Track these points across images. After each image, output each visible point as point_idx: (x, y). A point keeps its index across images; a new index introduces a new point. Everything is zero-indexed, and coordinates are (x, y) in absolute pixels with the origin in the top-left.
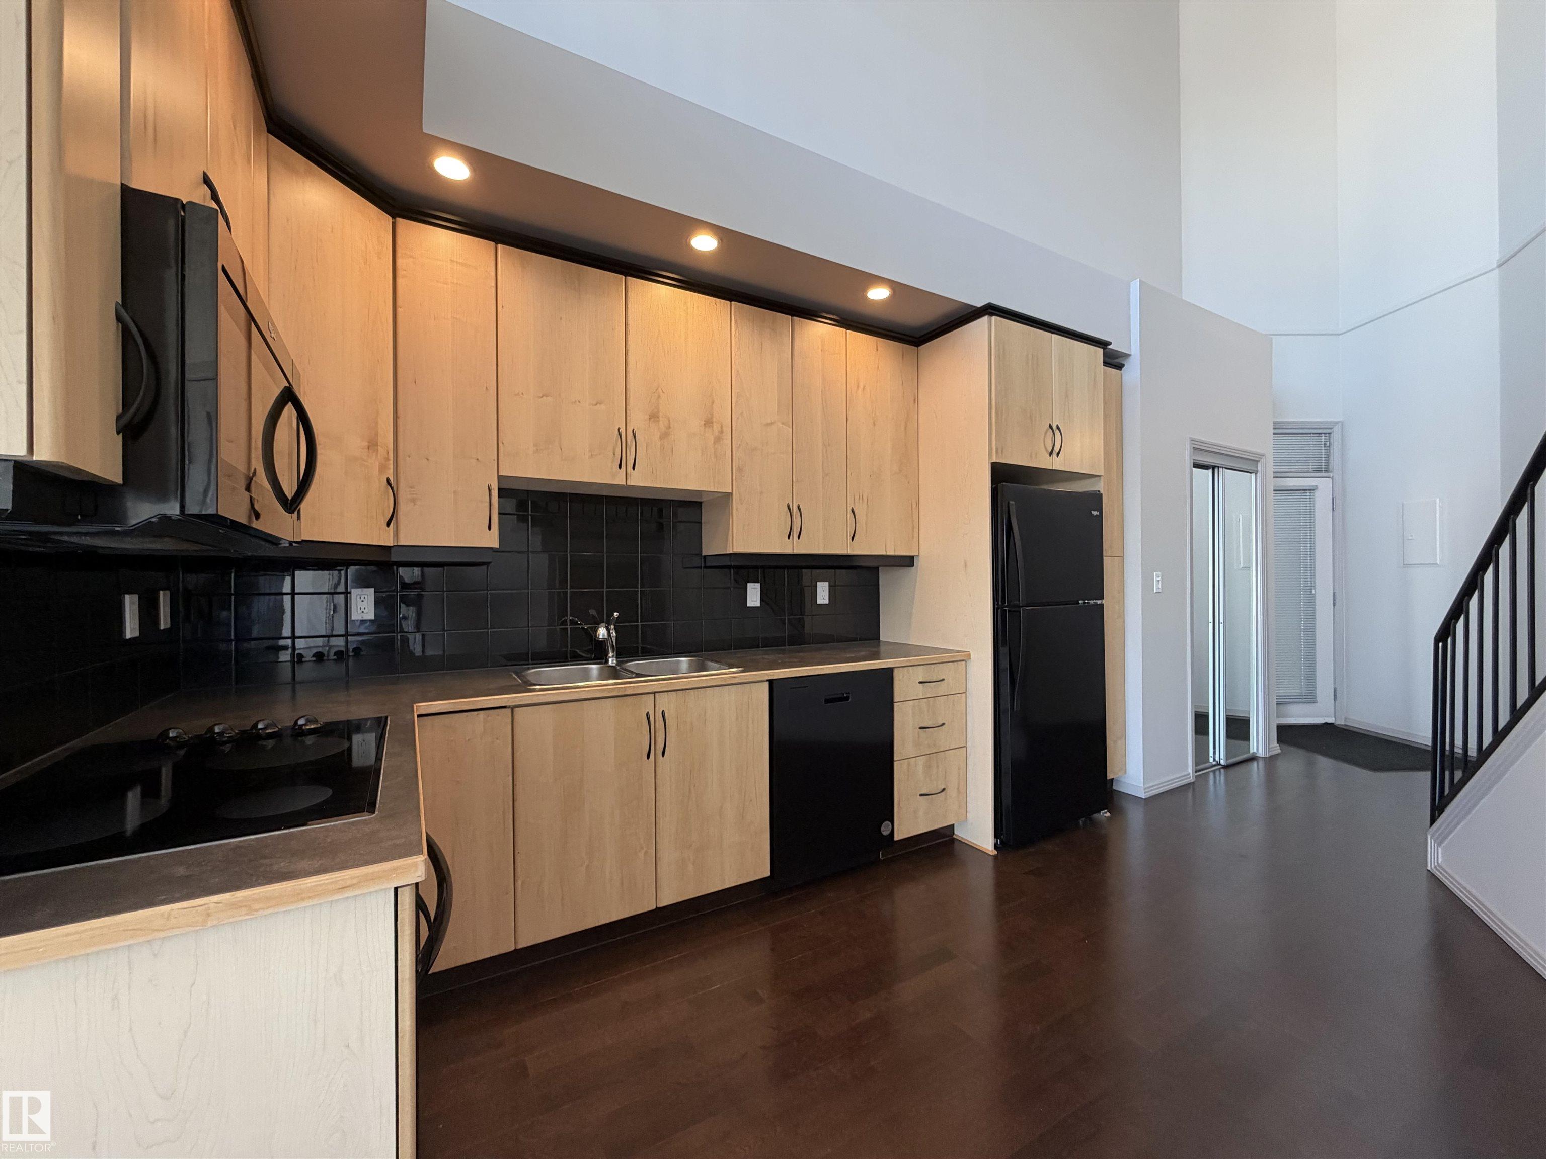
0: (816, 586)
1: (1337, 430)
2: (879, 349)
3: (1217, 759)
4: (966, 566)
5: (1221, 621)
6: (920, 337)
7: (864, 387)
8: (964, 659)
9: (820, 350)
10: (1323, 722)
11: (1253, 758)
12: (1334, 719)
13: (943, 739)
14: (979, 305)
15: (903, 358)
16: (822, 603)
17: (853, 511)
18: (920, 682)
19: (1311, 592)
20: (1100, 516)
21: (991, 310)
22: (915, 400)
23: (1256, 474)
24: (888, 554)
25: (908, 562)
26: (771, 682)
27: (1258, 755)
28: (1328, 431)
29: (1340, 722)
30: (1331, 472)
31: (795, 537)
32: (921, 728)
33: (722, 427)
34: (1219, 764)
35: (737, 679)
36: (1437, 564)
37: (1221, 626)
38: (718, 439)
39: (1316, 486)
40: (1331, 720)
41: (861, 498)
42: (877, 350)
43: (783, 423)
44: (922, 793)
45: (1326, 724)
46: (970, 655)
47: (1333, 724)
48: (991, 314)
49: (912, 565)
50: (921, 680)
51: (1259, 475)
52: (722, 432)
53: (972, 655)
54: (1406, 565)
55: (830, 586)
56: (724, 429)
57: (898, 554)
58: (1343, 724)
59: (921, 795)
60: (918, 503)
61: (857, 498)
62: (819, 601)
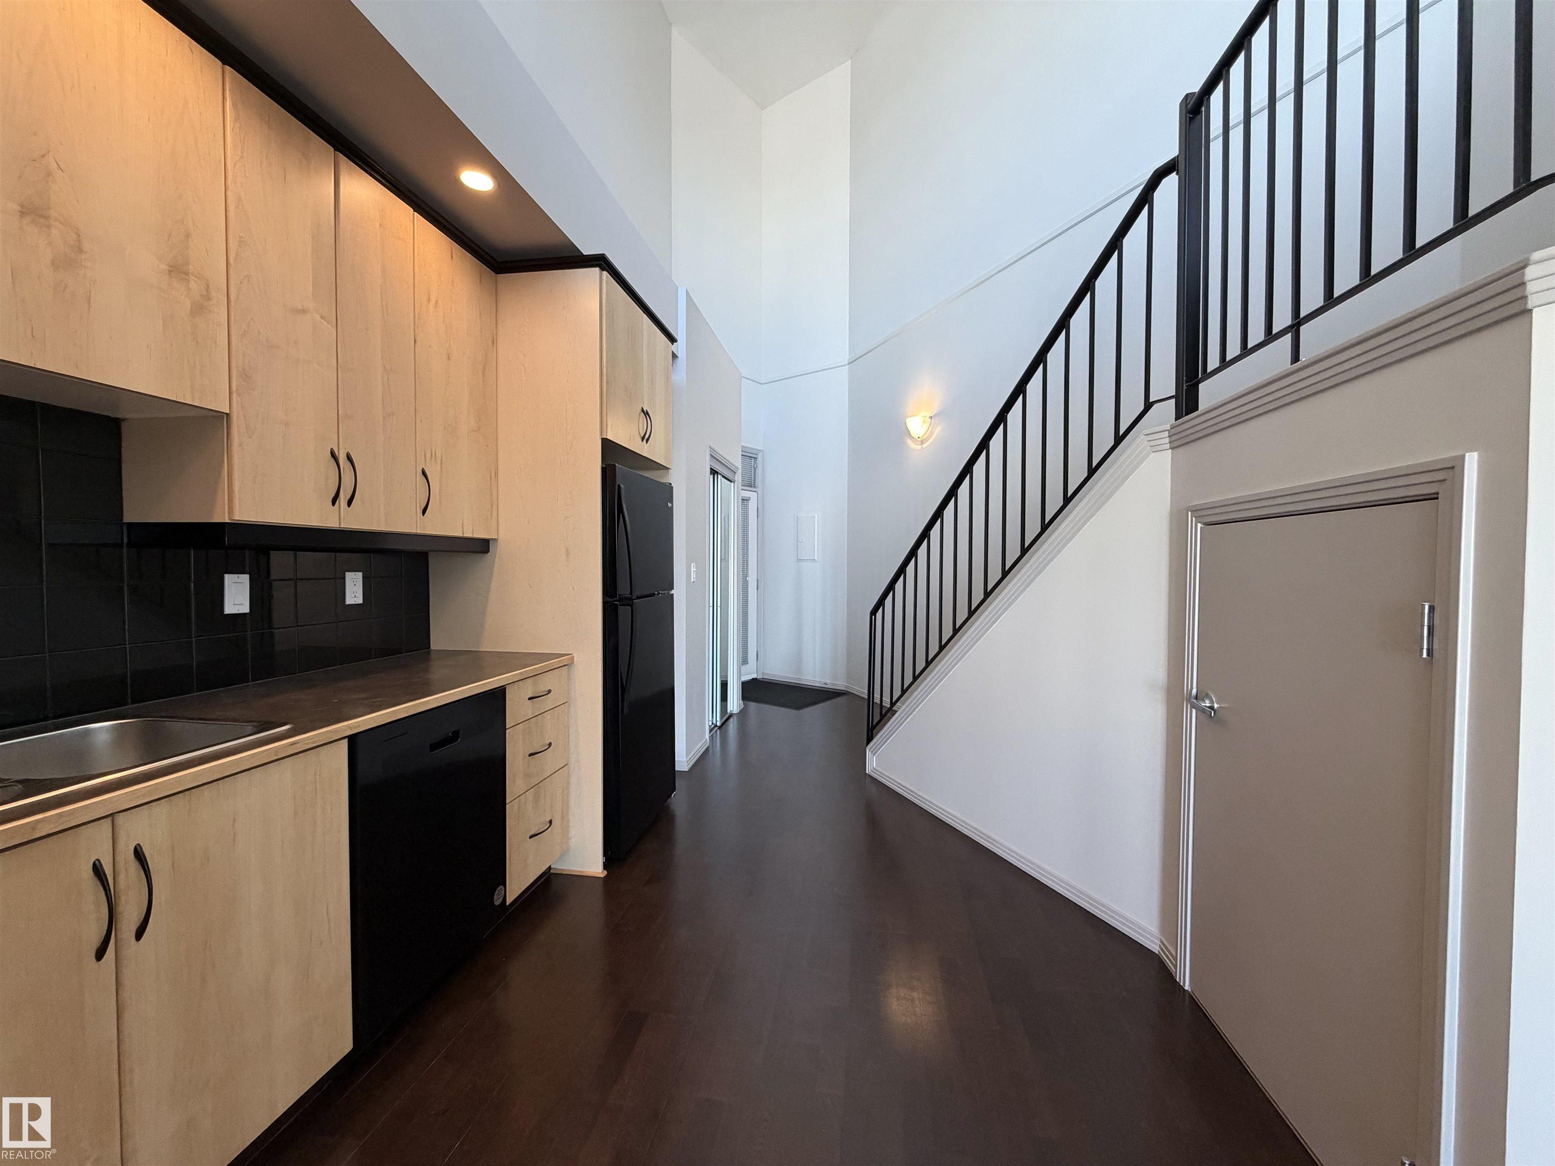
0: (344, 578)
1: (760, 455)
2: (454, 257)
3: (714, 722)
4: (568, 554)
5: (719, 605)
6: (502, 262)
7: (436, 302)
8: (565, 663)
9: (378, 224)
10: (751, 678)
11: (731, 716)
12: (756, 674)
13: (549, 761)
14: (586, 252)
15: (480, 281)
16: (353, 603)
17: (424, 473)
18: (530, 699)
19: (746, 579)
20: (672, 508)
21: (601, 262)
22: (493, 341)
23: (734, 483)
24: (466, 535)
25: (482, 546)
26: (353, 740)
27: (733, 712)
28: (755, 456)
29: (760, 677)
30: (756, 488)
31: (342, 504)
32: (531, 755)
33: (207, 290)
34: (716, 726)
35: (298, 745)
36: (815, 560)
37: (719, 609)
38: (199, 309)
39: (750, 498)
40: (755, 676)
41: (433, 456)
42: (452, 257)
43: (322, 317)
44: (532, 833)
45: (753, 679)
46: (573, 657)
47: (756, 678)
48: (602, 269)
49: (487, 551)
50: (530, 696)
51: (736, 483)
52: (207, 297)
53: (575, 658)
54: (799, 560)
55: (364, 577)
56: (213, 293)
57: (476, 536)
58: (761, 677)
59: (531, 837)
60: (496, 474)
61: (428, 456)
62: (349, 601)
